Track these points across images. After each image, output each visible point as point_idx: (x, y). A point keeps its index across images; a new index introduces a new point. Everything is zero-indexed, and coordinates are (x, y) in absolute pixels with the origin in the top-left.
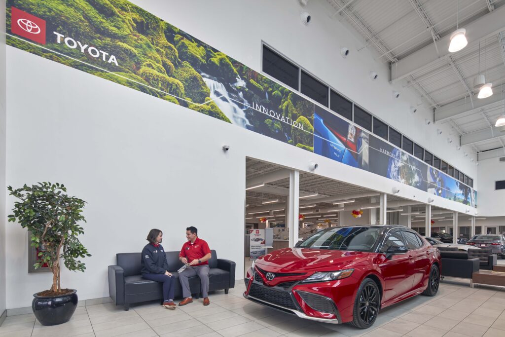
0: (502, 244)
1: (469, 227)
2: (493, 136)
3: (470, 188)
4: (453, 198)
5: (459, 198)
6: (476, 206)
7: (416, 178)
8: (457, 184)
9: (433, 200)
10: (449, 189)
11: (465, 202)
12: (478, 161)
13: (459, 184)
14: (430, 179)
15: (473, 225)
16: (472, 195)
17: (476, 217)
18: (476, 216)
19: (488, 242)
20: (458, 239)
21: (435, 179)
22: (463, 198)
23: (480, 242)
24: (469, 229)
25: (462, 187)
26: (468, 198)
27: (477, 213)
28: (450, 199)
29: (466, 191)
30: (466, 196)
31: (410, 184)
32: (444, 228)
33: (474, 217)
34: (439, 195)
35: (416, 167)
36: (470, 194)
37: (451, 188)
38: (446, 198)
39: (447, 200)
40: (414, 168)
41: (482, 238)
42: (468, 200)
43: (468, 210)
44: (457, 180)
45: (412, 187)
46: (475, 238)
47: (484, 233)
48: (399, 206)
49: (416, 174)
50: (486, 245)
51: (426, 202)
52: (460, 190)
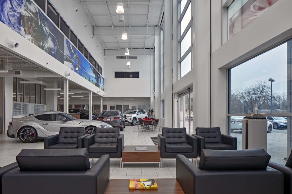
0: (120, 118)
1: (100, 105)
2: (113, 34)
3: (100, 75)
4: (88, 78)
5: (92, 80)
6: (104, 89)
7: (50, 44)
8: (91, 68)
9: (69, 74)
10: (85, 69)
11: (97, 85)
12: (104, 55)
13: (92, 68)
14: (66, 52)
15: (102, 103)
16: (101, 80)
17: (104, 98)
18: (104, 96)
19: (111, 117)
20: (92, 114)
21: (72, 54)
22: (95, 81)
23: (107, 117)
24: (99, 106)
25: (94, 72)
26: (99, 82)
27: (104, 94)
28: (86, 78)
29: (97, 76)
30: (98, 80)
31: (42, 48)
32: (84, 105)
33: (102, 97)
34: (76, 71)
35: (50, 30)
36: (100, 79)
37: (86, 70)
38: (83, 76)
39: (83, 78)
40: (46, 29)
41: (107, 114)
42: (99, 84)
43: (99, 91)
44: (91, 64)
45: (43, 51)
46: (104, 113)
47: (108, 110)
48: (36, 76)
49: (50, 38)
50: (110, 119)
51: (63, 74)
52: (93, 74)
